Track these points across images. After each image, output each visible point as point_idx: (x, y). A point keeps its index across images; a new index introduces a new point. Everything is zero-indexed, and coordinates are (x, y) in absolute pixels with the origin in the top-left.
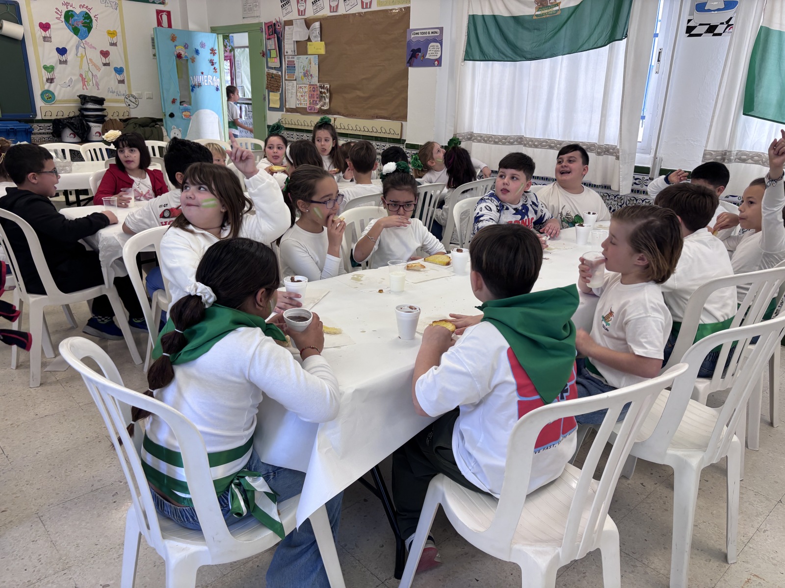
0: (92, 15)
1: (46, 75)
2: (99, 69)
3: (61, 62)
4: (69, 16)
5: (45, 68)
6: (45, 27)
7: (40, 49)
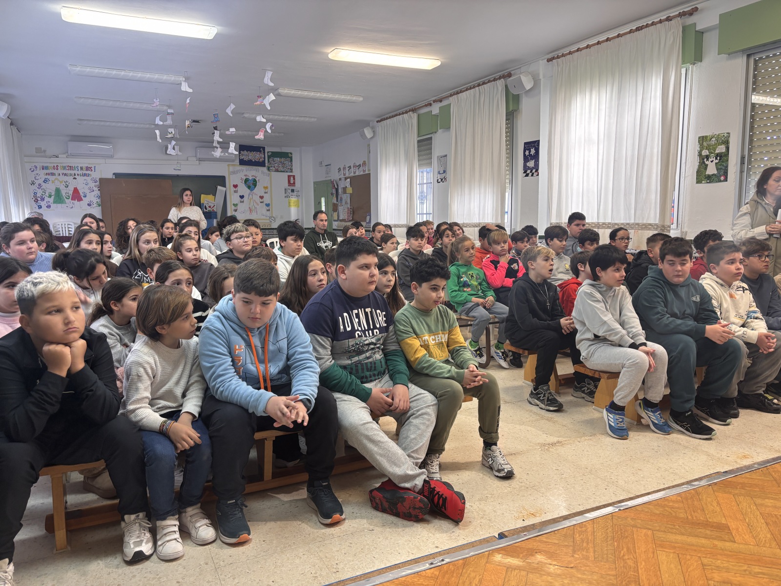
0: (257, 180)
1: (233, 208)
2: (258, 205)
3: (241, 202)
4: (246, 181)
5: (234, 205)
6: (235, 186)
7: (232, 197)
